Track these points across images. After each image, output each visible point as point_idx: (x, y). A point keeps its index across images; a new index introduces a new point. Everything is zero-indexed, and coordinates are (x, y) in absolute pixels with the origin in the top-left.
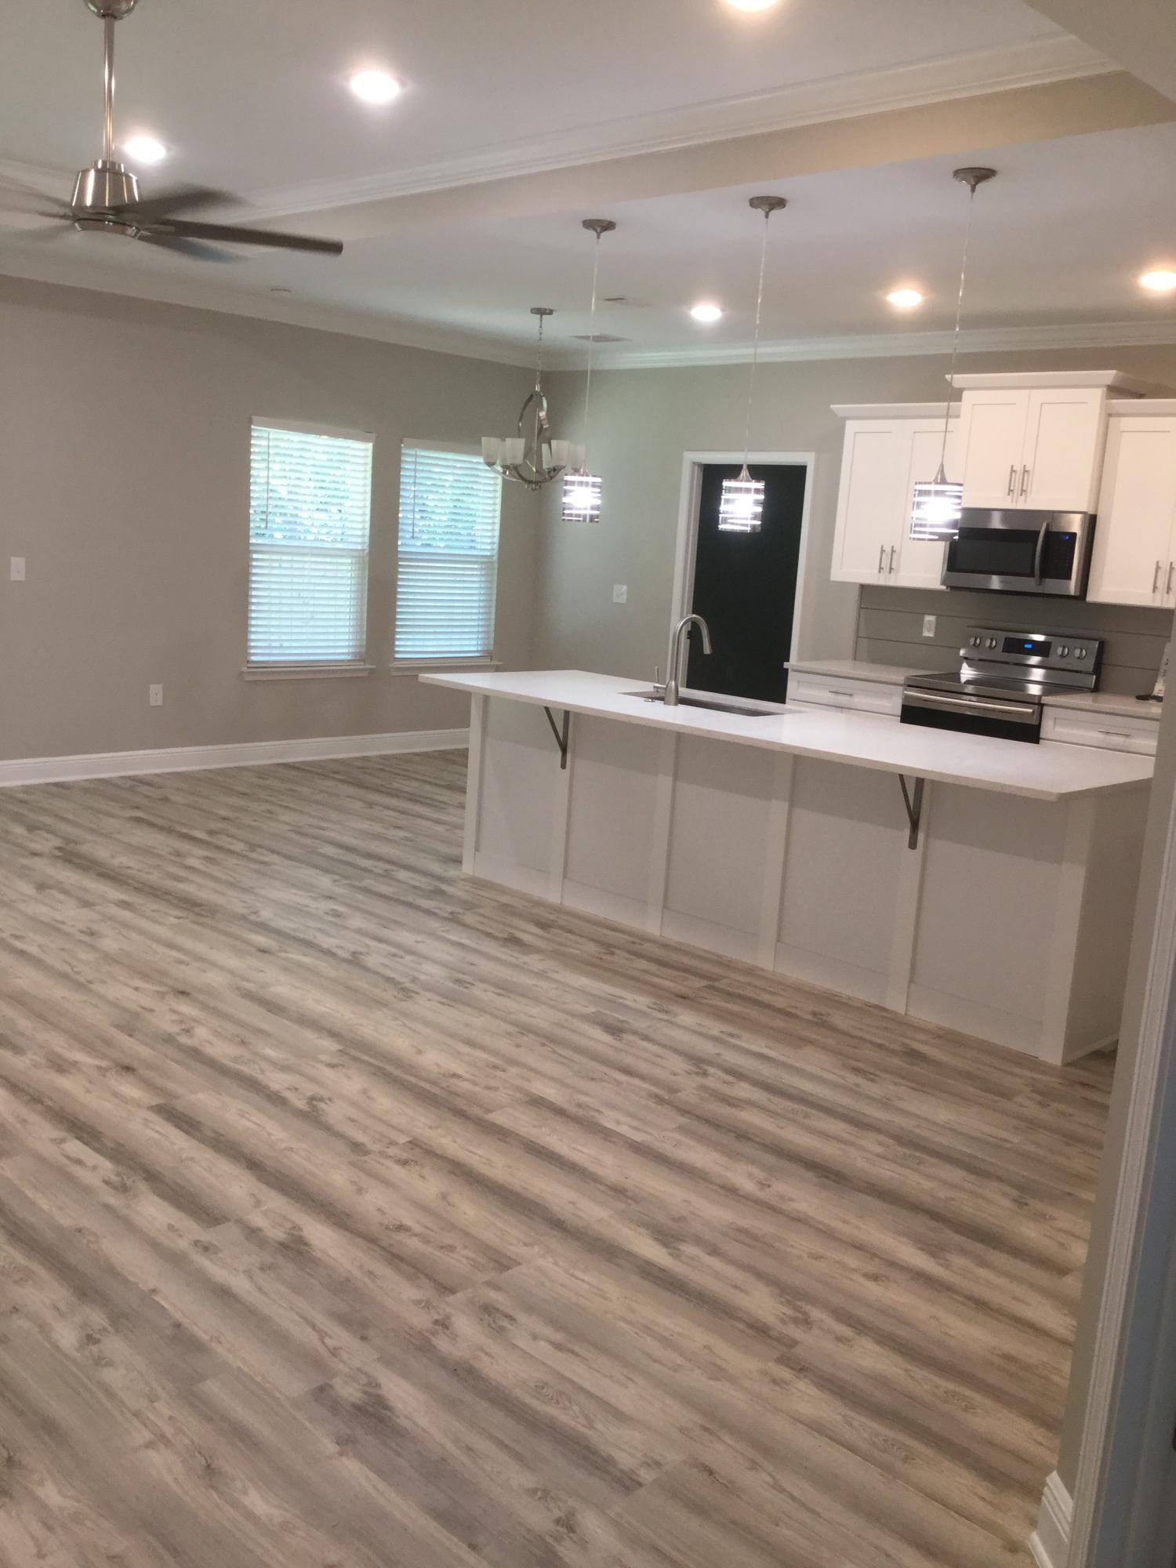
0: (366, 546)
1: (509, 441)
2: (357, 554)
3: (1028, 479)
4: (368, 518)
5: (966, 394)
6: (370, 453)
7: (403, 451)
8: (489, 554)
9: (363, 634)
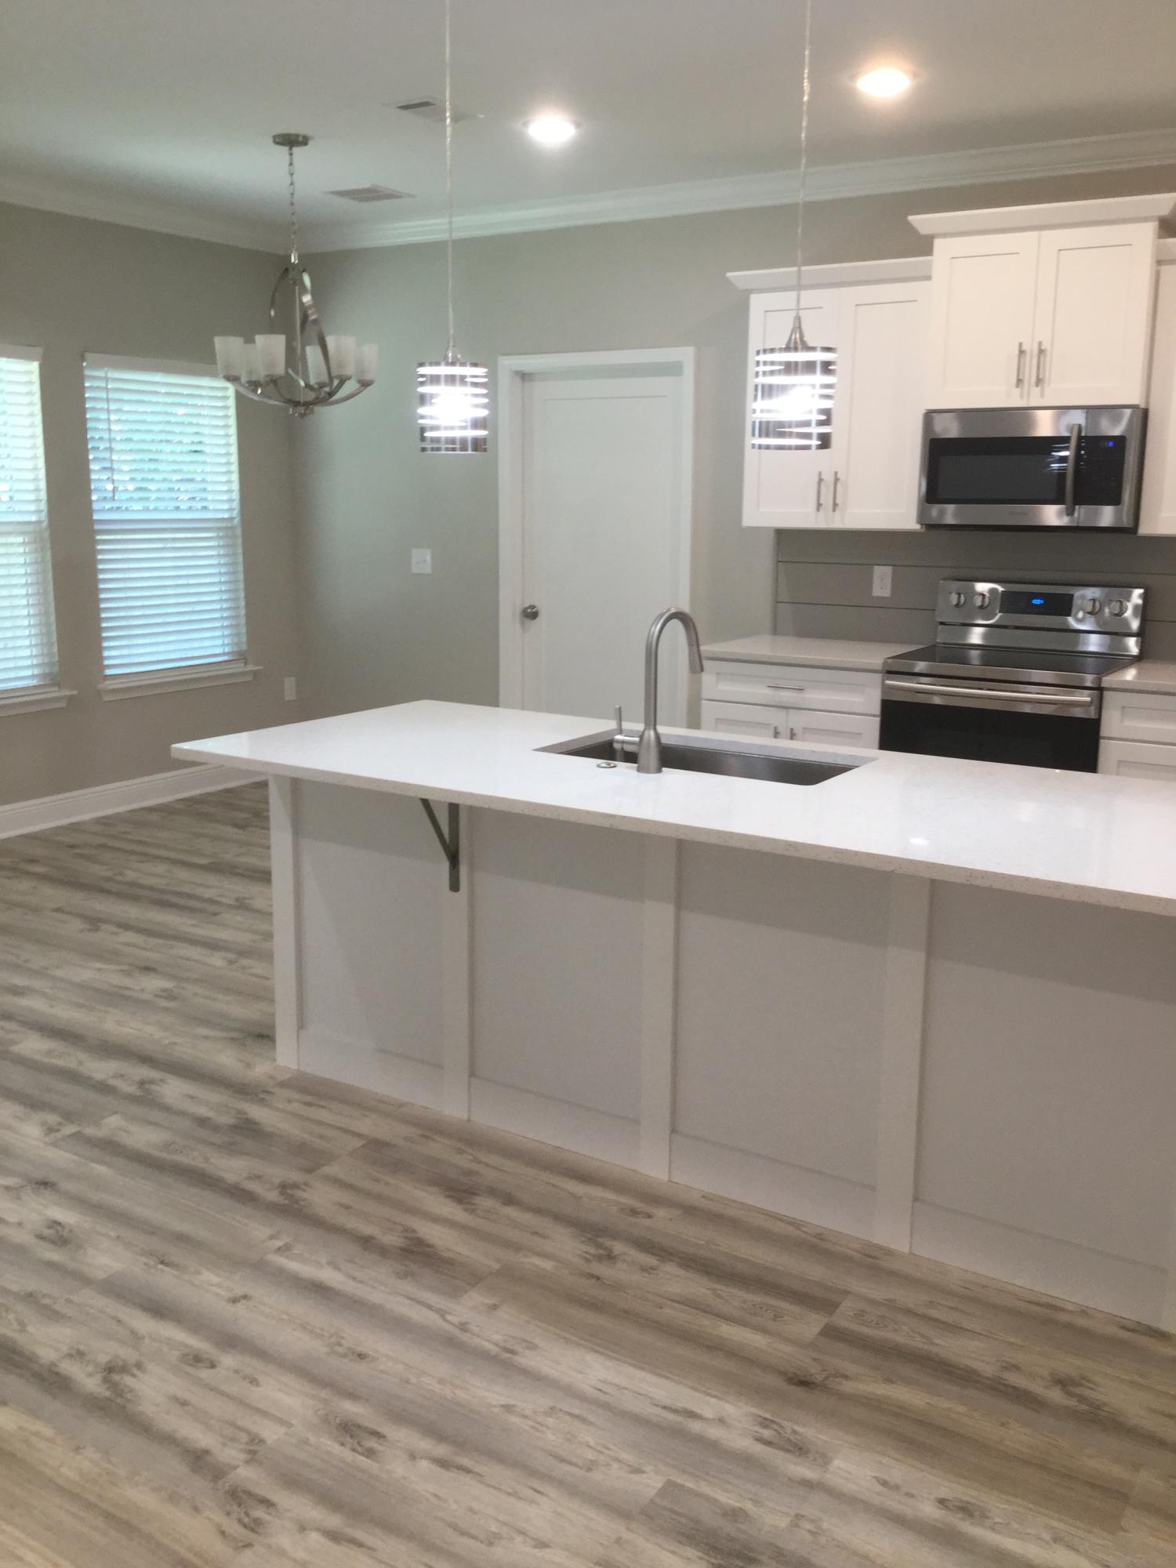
0: (44, 516)
1: (260, 339)
2: (30, 528)
3: (1045, 362)
4: (42, 474)
5: (938, 243)
6: (35, 377)
7: (87, 372)
8: (226, 516)
9: (52, 644)
